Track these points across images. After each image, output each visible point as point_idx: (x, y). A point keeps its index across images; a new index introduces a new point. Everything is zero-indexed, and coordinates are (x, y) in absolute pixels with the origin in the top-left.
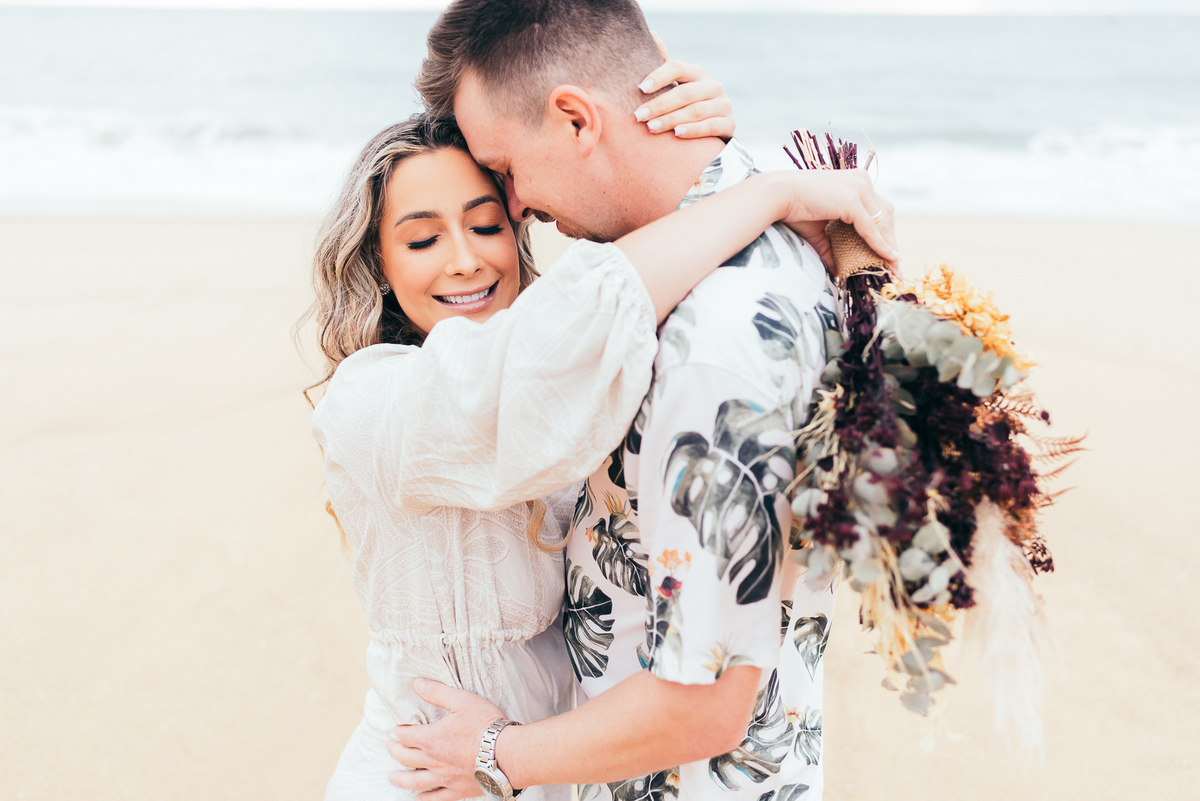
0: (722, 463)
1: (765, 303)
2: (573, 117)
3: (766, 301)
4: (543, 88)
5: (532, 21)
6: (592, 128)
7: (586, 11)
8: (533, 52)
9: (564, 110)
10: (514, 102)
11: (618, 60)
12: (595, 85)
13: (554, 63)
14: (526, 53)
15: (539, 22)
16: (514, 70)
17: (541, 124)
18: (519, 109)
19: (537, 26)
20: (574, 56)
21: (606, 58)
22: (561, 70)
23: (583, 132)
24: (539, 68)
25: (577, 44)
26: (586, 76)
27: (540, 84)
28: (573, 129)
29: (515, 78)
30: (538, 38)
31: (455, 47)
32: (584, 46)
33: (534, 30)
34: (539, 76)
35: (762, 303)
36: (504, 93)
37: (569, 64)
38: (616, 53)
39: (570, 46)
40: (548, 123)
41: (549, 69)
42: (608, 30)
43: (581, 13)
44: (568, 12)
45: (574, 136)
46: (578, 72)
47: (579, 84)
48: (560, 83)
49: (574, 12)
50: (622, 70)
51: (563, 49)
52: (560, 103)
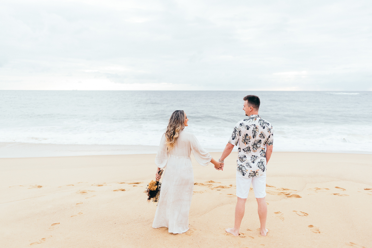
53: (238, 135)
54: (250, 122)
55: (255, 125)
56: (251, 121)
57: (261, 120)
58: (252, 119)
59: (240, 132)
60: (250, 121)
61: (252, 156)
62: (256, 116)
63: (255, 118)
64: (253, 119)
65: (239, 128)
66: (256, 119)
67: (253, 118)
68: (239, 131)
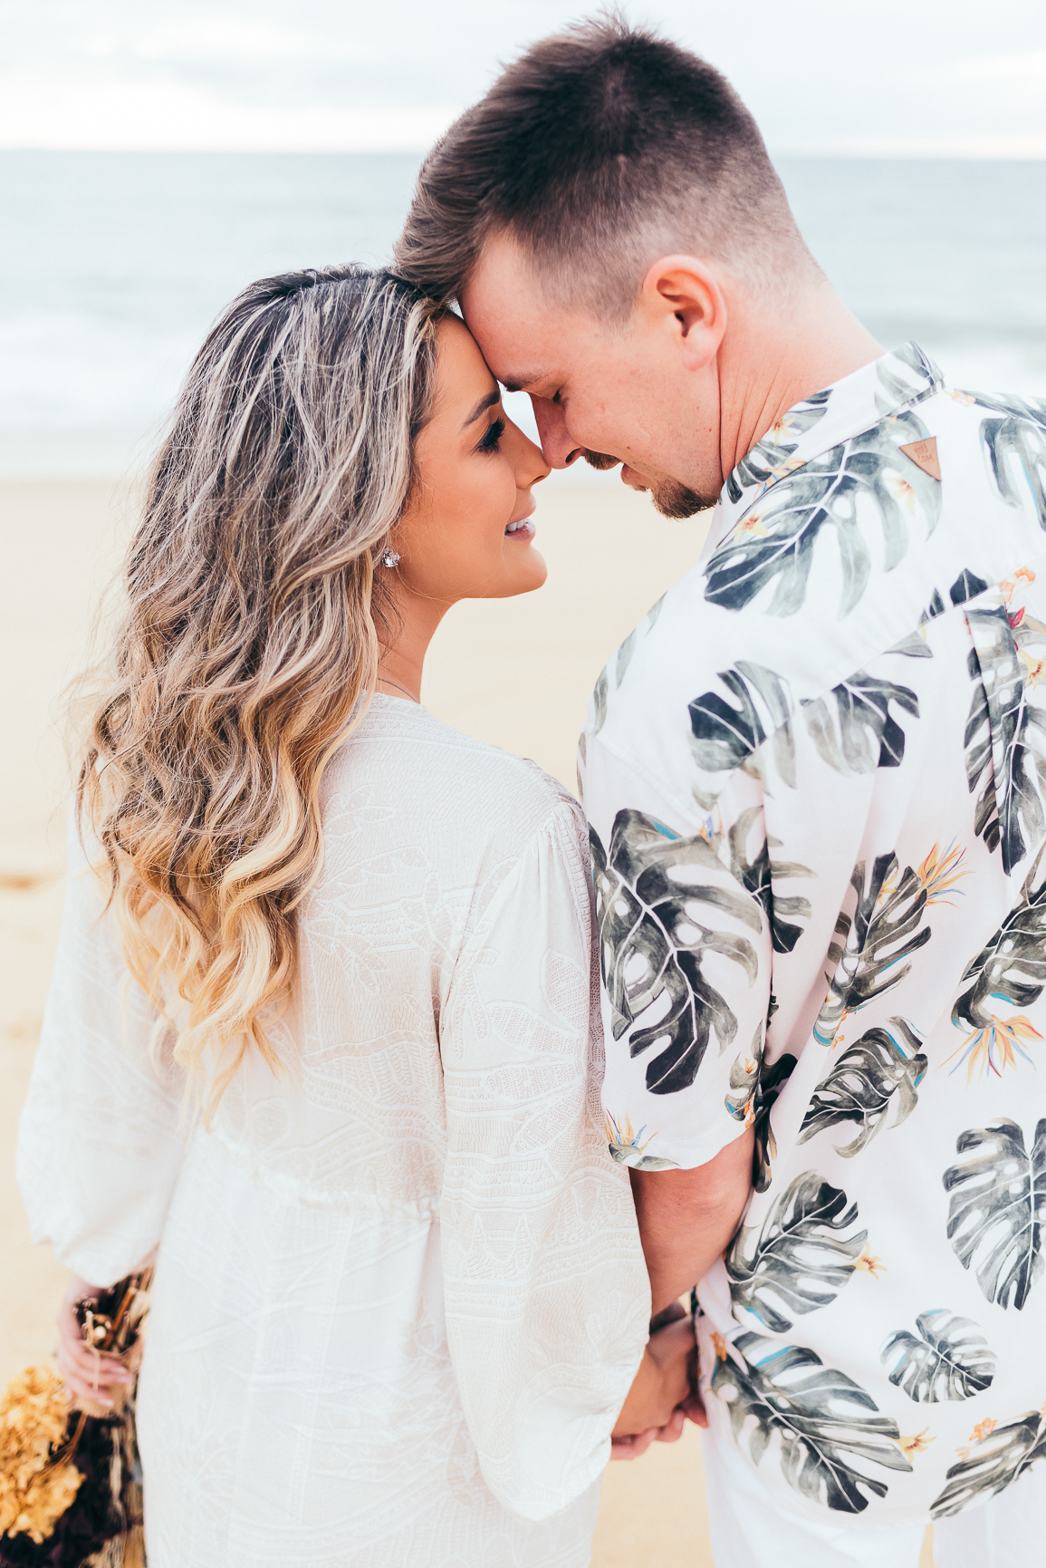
0: (619, 890)
1: (731, 679)
2: (677, 306)
3: (731, 677)
4: (635, 260)
5: (614, 152)
6: (712, 322)
7: (699, 133)
8: (618, 204)
9: (665, 296)
10: (583, 285)
11: (743, 210)
12: (712, 253)
13: (653, 220)
14: (606, 204)
15: (627, 154)
16: (585, 231)
17: (625, 320)
18: (590, 294)
19: (622, 159)
20: (682, 207)
21: (728, 208)
22: (663, 230)
23: (698, 330)
24: (627, 227)
25: (687, 188)
26: (700, 239)
27: (629, 254)
28: (677, 325)
29: (587, 245)
30: (625, 178)
31: (480, 197)
32: (696, 191)
33: (618, 167)
34: (627, 241)
35: (725, 678)
36: (567, 271)
37: (675, 221)
38: (741, 200)
39: (676, 192)
40: (638, 317)
41: (644, 230)
42: (730, 162)
43: (690, 136)
44: (670, 135)
45: (679, 336)
46: (688, 231)
47: (690, 251)
48: (665, 253)
49: (680, 135)
50: (749, 226)
51: (664, 195)
52: (663, 283)
53: (742, 951)
54: (875, 577)
55: (978, 586)
56: (876, 551)
57: (1012, 432)
58: (863, 498)
59: (759, 876)
60: (855, 566)
61: (967, 1142)
62: (898, 388)
63: (899, 437)
64: (889, 477)
65: (726, 815)
66: (923, 454)
67: (867, 463)
68: (749, 879)
